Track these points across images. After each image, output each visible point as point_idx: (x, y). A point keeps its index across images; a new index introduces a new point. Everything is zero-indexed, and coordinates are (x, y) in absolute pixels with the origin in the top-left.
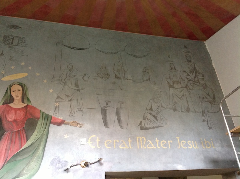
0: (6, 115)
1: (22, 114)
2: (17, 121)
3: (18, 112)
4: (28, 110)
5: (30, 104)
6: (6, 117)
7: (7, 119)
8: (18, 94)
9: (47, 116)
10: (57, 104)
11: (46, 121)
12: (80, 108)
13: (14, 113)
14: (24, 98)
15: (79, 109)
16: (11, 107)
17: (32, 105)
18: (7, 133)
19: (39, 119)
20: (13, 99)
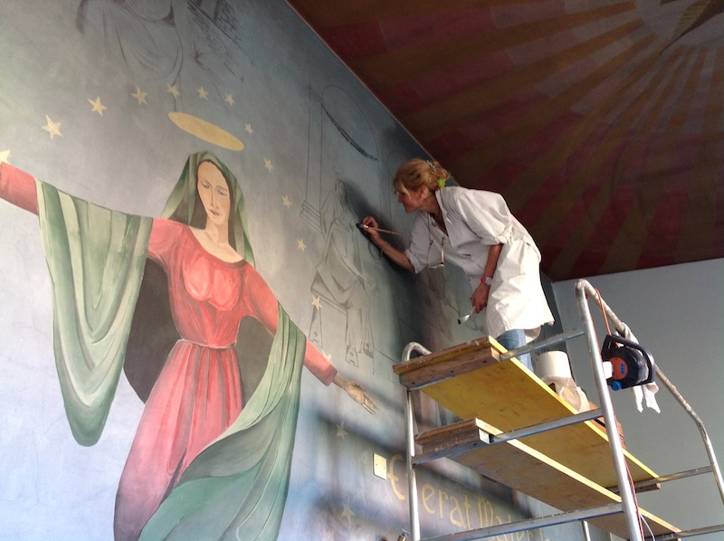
0: (184, 270)
1: (229, 290)
2: (215, 309)
3: (217, 273)
4: (246, 281)
5: (252, 264)
6: (182, 277)
7: (184, 284)
8: (219, 205)
9: (294, 333)
10: (316, 302)
11: (292, 349)
12: (368, 345)
13: (206, 274)
14: (235, 228)
15: (366, 347)
16: (197, 245)
17: (258, 270)
18: (183, 344)
19: (274, 331)
20: (205, 216)
